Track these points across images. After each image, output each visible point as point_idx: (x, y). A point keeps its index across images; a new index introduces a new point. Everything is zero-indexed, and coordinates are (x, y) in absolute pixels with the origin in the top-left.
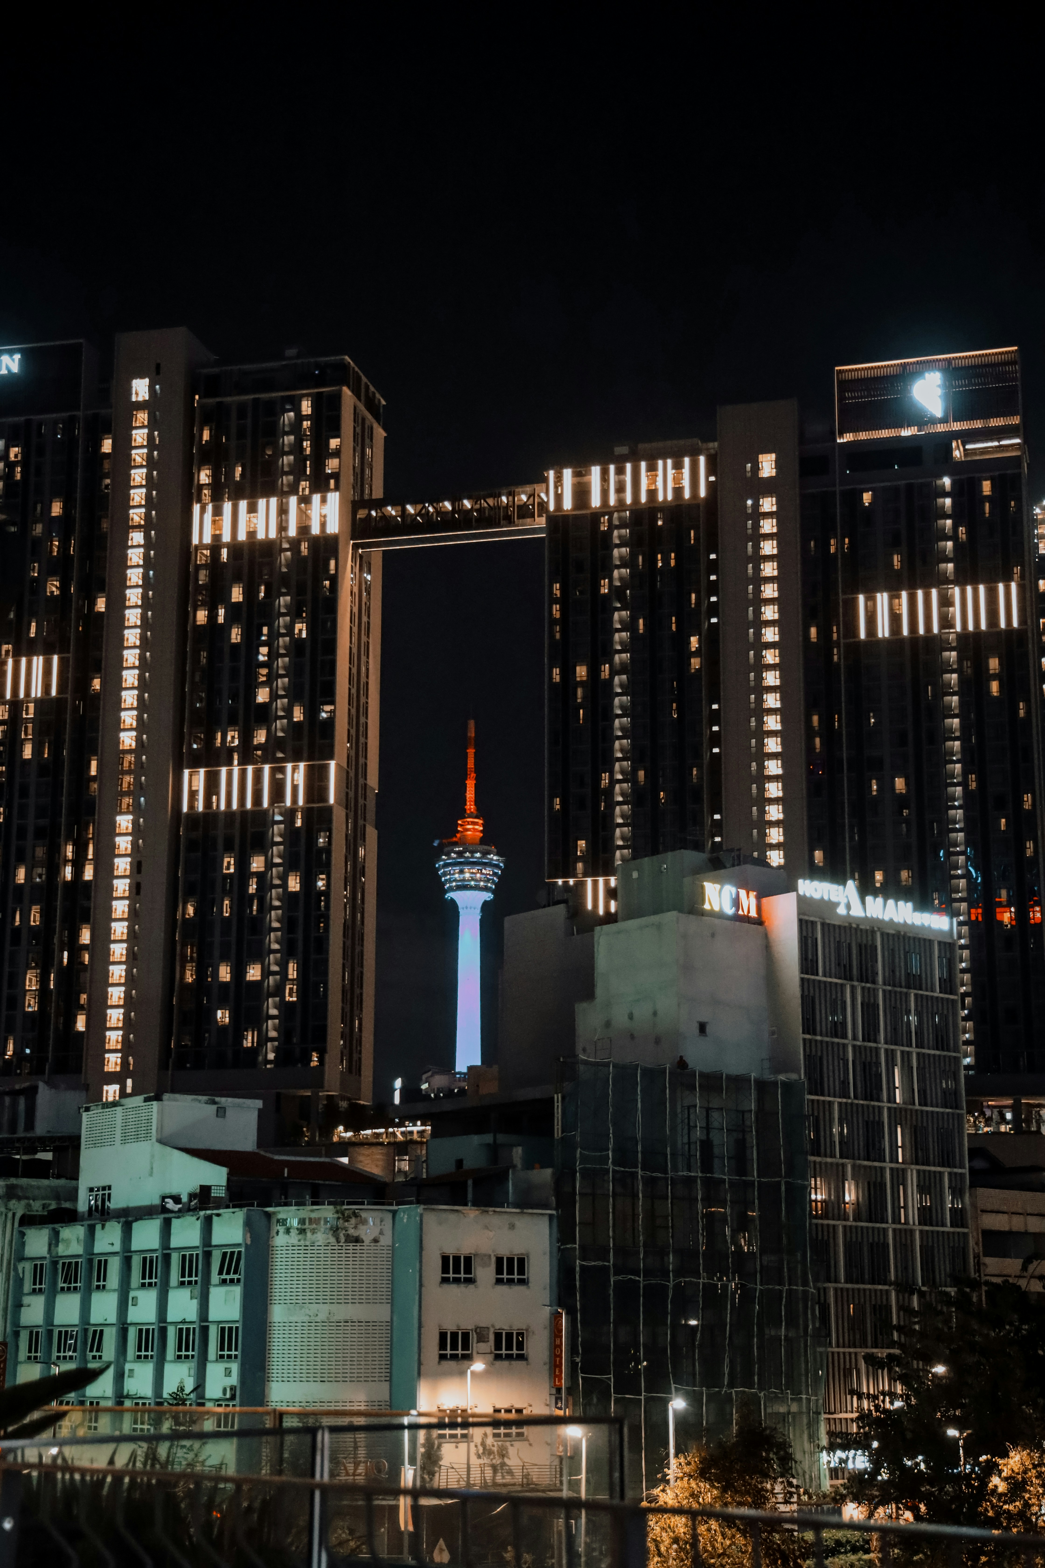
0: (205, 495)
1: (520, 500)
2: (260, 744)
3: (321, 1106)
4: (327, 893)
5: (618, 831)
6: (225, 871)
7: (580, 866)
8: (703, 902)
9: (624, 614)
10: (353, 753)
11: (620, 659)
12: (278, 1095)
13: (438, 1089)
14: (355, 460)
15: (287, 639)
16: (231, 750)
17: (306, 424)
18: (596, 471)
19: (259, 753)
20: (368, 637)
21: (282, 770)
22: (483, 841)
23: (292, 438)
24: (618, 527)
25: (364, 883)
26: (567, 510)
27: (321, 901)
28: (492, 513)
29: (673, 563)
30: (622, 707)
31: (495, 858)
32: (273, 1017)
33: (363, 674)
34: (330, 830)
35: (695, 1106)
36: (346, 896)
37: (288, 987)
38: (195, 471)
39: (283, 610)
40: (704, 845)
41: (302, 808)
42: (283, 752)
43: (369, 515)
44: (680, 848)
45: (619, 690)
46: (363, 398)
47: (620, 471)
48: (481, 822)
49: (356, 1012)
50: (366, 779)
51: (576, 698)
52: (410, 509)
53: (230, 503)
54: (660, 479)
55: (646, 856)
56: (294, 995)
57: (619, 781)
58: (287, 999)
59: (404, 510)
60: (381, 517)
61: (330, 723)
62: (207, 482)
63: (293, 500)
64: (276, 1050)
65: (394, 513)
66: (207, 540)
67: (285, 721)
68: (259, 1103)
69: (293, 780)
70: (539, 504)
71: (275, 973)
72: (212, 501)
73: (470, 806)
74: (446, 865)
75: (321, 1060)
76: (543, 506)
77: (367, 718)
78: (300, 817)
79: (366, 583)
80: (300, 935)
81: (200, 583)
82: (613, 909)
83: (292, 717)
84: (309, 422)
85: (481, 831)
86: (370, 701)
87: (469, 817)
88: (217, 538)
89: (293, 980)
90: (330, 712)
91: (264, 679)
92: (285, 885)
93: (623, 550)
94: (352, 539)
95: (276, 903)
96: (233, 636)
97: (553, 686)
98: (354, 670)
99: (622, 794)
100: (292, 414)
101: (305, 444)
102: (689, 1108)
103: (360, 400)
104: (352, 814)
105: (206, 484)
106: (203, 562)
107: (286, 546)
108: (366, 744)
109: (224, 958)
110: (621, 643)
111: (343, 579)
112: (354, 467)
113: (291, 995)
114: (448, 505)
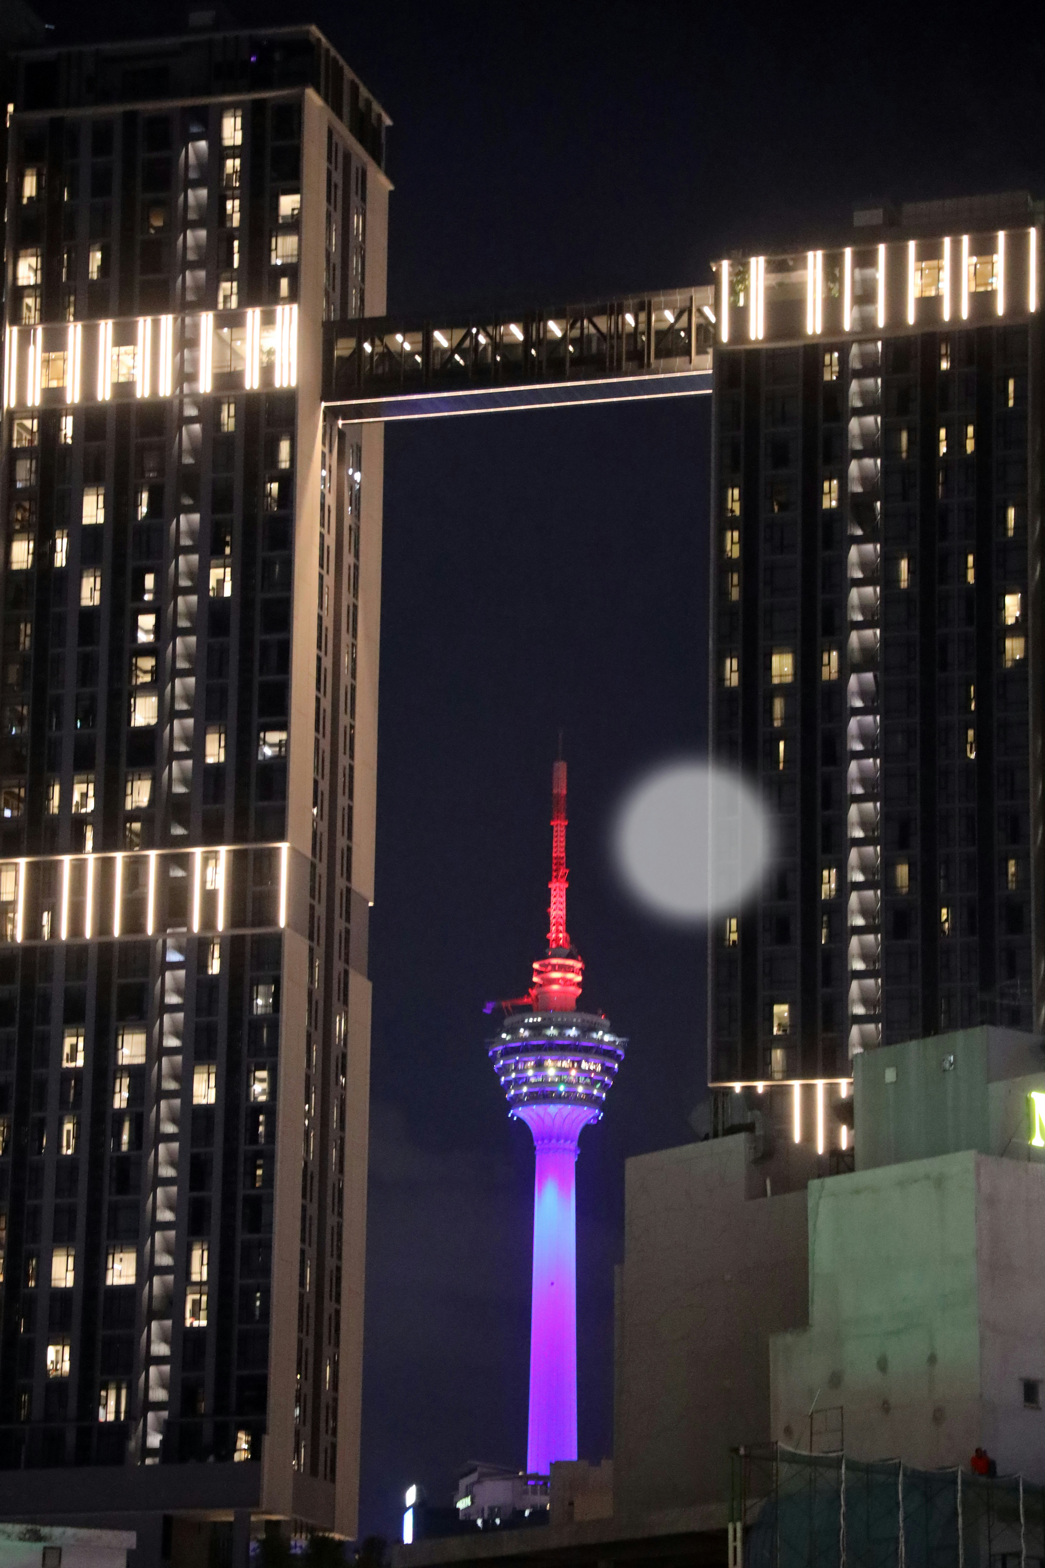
0: (29, 308)
1: (661, 320)
2: (138, 809)
3: (253, 1545)
4: (270, 1109)
5: (855, 985)
6: (66, 1064)
7: (778, 1055)
8: (1029, 1131)
9: (871, 549)
10: (324, 827)
11: (861, 640)
12: (168, 1521)
13: (491, 1509)
14: (330, 239)
15: (194, 598)
16: (80, 822)
17: (232, 165)
18: (815, 259)
19: (137, 826)
20: (356, 595)
21: (184, 862)
22: (584, 1004)
23: (203, 193)
24: (860, 374)
25: (344, 1088)
26: (757, 341)
27: (258, 1124)
28: (605, 347)
29: (970, 446)
30: (863, 737)
31: (607, 1038)
32: (160, 1360)
33: (345, 671)
34: (277, 981)
35: (1018, 1555)
36: (307, 1114)
37: (190, 1299)
38: (7, 258)
39: (185, 542)
40: (1030, 1016)
41: (223, 938)
42: (184, 824)
43: (360, 349)
44: (982, 1023)
45: (858, 703)
46: (346, 110)
47: (865, 260)
48: (578, 965)
49: (327, 1350)
50: (349, 879)
51: (772, 720)
52: (441, 339)
53: (79, 325)
54: (946, 275)
55: (912, 1037)
56: (203, 1314)
57: (857, 886)
58: (188, 1324)
59: (428, 340)
60: (382, 355)
61: (280, 765)
62: (32, 282)
63: (207, 320)
64: (166, 1429)
65: (407, 347)
66: (34, 399)
67: (189, 763)
68: (129, 1539)
69: (204, 882)
70: (699, 327)
71: (163, 1270)
72: (42, 320)
73: (558, 933)
74: (508, 1052)
75: (255, 1447)
76: (708, 332)
77: (352, 757)
78: (217, 954)
79: (351, 488)
80: (215, 1194)
81: (19, 485)
82: (844, 1145)
83: (204, 756)
84: (238, 162)
85: (579, 984)
86: (358, 724)
87: (554, 956)
88: (54, 395)
89: (201, 1283)
90: (280, 745)
91: (147, 678)
92: (186, 1091)
93: (870, 420)
94: (324, 398)
95: (169, 1128)
96: (85, 592)
97: (726, 695)
98: (328, 662)
99: (864, 912)
100: (203, 144)
101: (229, 204)
102: (1004, 1557)
103: (339, 115)
104: (320, 951)
105: (29, 287)
106: (25, 444)
107: (191, 411)
108: (350, 808)
109: (62, 1239)
110: (864, 608)
111: (306, 478)
112: (328, 254)
113: (195, 1315)
114: (516, 332)
